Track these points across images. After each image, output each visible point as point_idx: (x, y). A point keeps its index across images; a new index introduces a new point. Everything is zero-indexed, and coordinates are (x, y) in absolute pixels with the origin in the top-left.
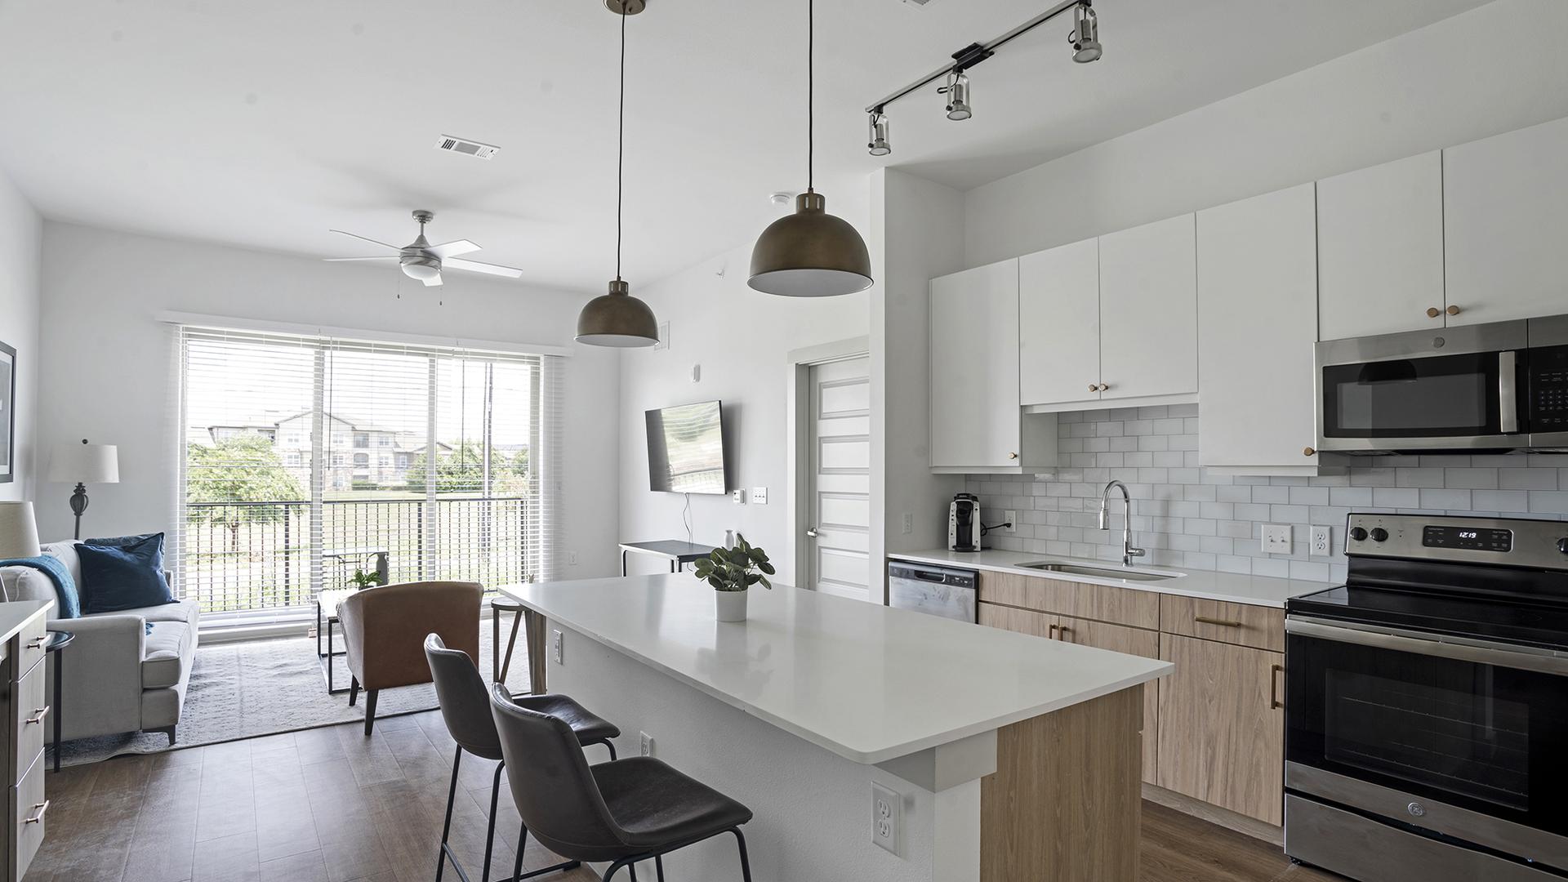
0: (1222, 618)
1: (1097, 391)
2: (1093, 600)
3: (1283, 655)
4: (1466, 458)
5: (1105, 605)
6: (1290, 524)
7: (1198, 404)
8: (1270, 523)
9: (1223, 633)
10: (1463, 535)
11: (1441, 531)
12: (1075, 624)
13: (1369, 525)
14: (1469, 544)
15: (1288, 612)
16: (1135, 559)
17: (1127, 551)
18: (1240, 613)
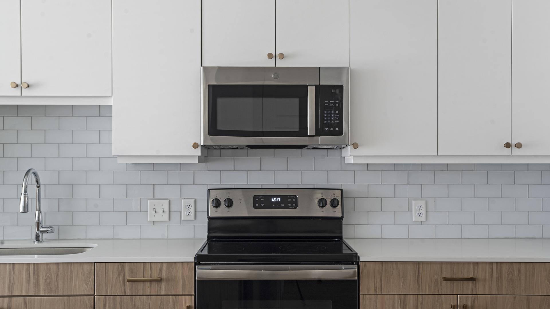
0: (148, 276)
1: (19, 88)
2: (29, 277)
3: (193, 296)
4: (271, 151)
5: (42, 281)
6: (167, 199)
7: (112, 105)
8: (154, 198)
9: (148, 289)
10: (274, 200)
11: (262, 198)
12: (10, 303)
13: (222, 196)
14: (277, 205)
15: (196, 264)
16: (45, 236)
17: (38, 229)
18: (161, 269)
